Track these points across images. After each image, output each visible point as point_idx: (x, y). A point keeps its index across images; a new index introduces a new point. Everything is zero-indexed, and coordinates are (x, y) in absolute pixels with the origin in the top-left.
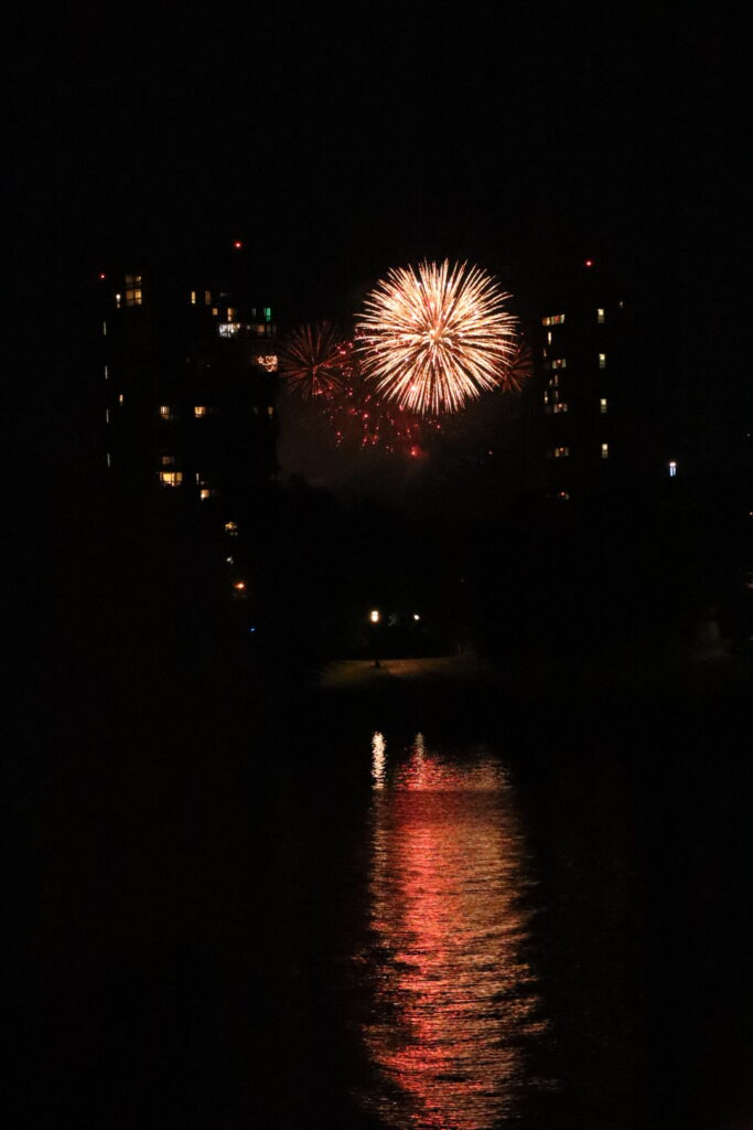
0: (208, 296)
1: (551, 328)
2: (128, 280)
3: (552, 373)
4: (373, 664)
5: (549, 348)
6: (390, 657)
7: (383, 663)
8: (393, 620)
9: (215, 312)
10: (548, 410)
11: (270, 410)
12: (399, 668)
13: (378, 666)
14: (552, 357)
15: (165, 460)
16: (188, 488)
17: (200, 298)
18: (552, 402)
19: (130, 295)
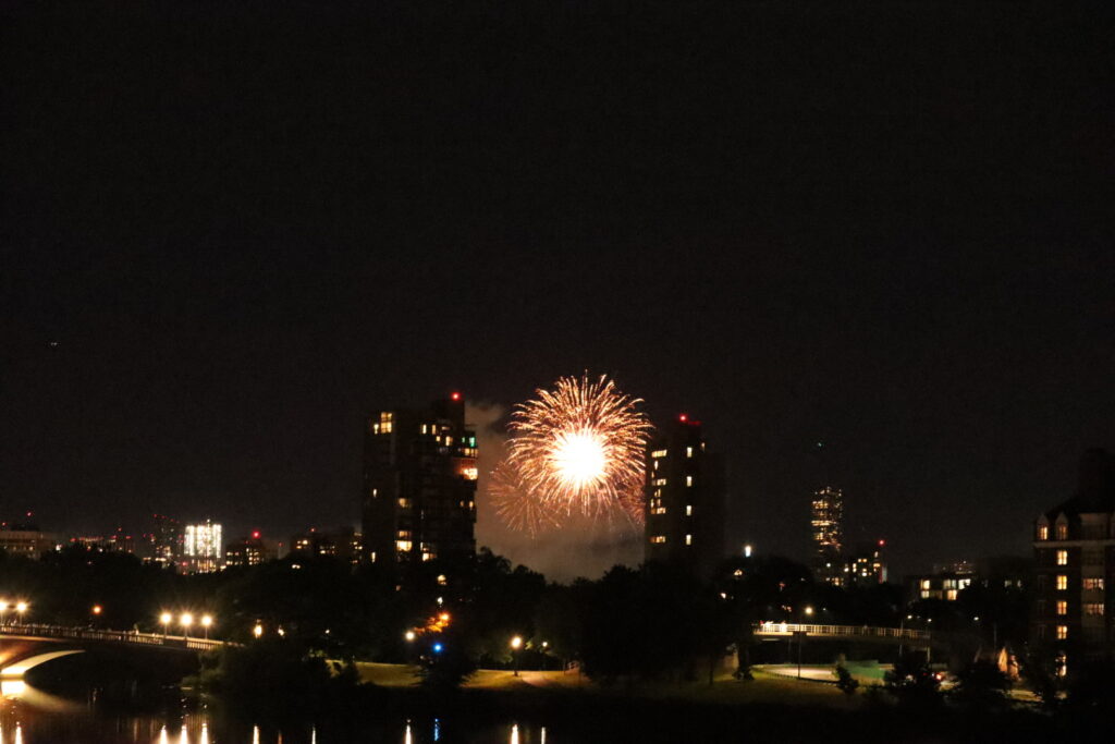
0: (434, 428)
1: (658, 459)
2: (383, 415)
3: (657, 488)
4: (513, 673)
5: (655, 472)
6: (523, 669)
7: (520, 673)
8: (529, 645)
9: (438, 439)
10: (653, 512)
11: (471, 504)
12: (530, 677)
13: (516, 675)
14: (657, 478)
15: (401, 533)
16: (416, 552)
17: (429, 429)
18: (656, 507)
19: (383, 425)
